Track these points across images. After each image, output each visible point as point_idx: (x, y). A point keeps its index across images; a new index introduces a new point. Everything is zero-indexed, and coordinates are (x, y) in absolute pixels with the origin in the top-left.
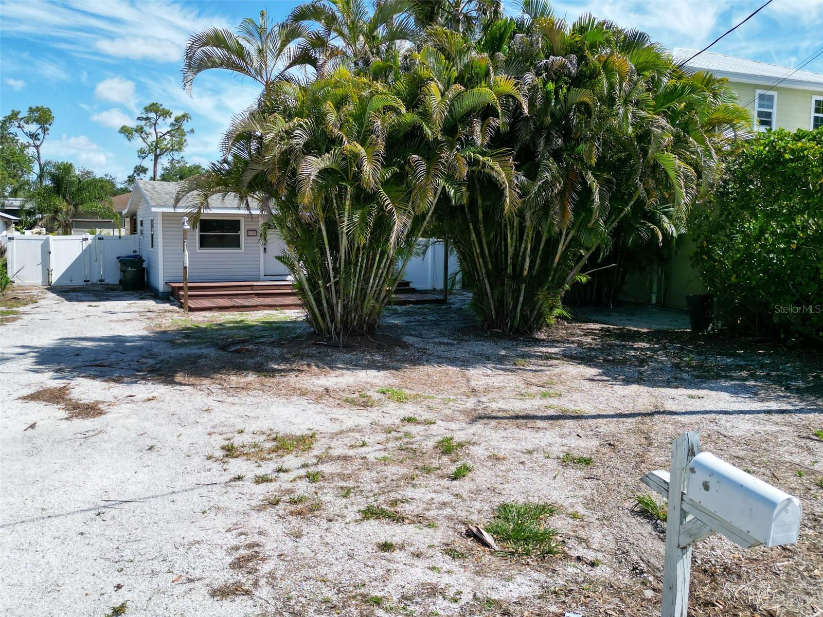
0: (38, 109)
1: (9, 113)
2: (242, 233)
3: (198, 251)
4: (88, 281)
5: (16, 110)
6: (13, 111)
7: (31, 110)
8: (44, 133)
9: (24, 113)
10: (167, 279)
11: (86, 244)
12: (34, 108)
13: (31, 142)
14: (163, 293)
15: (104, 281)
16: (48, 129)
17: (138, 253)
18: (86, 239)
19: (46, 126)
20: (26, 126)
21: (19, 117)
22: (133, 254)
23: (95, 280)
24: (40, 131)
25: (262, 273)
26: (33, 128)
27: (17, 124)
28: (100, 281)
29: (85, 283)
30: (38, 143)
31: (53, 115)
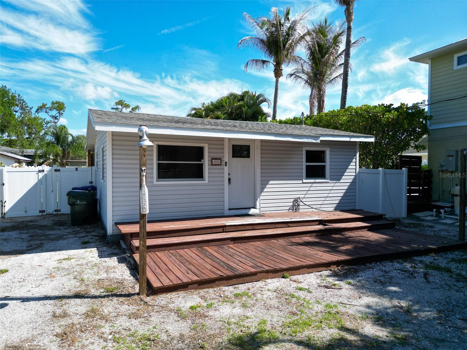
0: (57, 103)
1: (41, 105)
2: (206, 162)
3: (155, 183)
4: (44, 211)
5: (45, 103)
6: (43, 103)
7: (53, 103)
8: (60, 116)
9: (49, 105)
10: (118, 219)
11: (41, 175)
12: (54, 102)
13: (52, 120)
14: (112, 236)
15: (60, 211)
16: (62, 114)
17: (94, 184)
18: (43, 171)
19: (62, 112)
20: (50, 112)
21: (46, 107)
22: (89, 185)
23: (51, 210)
24: (58, 115)
25: (227, 207)
26: (54, 113)
27: (45, 111)
28: (56, 211)
29: (41, 214)
30: (56, 121)
31: (65, 106)
